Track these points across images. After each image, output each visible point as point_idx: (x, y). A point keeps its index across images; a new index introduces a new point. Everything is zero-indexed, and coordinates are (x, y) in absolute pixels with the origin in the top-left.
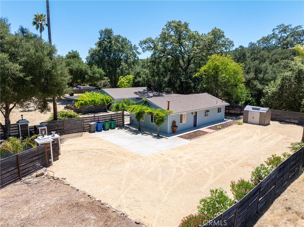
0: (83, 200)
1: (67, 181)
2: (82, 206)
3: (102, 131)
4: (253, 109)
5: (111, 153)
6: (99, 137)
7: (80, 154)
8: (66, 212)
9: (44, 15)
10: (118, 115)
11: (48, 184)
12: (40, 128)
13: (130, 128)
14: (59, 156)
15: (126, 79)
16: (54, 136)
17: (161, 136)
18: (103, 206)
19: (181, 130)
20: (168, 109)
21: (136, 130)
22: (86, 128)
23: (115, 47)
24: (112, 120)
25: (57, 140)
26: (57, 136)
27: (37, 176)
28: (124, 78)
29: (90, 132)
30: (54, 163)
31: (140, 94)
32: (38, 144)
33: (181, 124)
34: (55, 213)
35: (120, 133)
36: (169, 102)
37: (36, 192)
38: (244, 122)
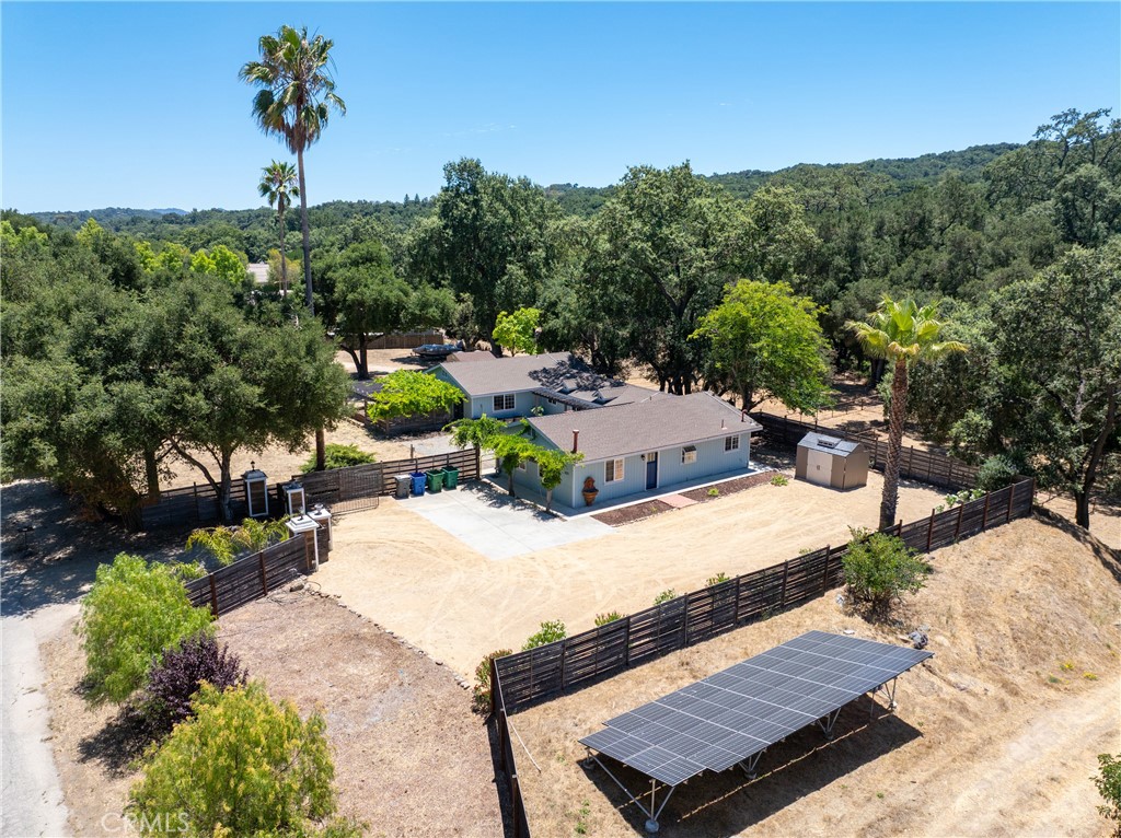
0: (366, 630)
1: (343, 601)
2: (364, 638)
3: (426, 493)
4: (821, 444)
5: (430, 550)
6: (413, 510)
7: (370, 551)
8: (339, 645)
9: (289, 166)
10: (465, 453)
11: (312, 604)
12: (289, 492)
13: (490, 486)
14: (329, 554)
15: (515, 321)
16: (319, 514)
17: (555, 512)
18: (395, 641)
19: (610, 499)
20: (574, 451)
21: (504, 494)
22: (388, 487)
23: (489, 218)
24: (449, 467)
25: (324, 522)
26: (325, 513)
27: (291, 590)
28: (512, 317)
29: (398, 496)
30: (320, 567)
31: (545, 377)
32: (292, 533)
33: (609, 483)
34: (323, 646)
35: (463, 502)
36: (576, 434)
37: (293, 616)
38: (797, 477)
